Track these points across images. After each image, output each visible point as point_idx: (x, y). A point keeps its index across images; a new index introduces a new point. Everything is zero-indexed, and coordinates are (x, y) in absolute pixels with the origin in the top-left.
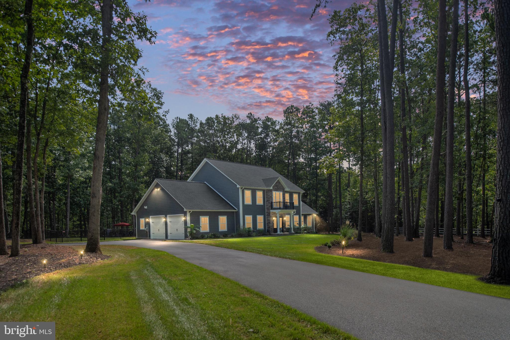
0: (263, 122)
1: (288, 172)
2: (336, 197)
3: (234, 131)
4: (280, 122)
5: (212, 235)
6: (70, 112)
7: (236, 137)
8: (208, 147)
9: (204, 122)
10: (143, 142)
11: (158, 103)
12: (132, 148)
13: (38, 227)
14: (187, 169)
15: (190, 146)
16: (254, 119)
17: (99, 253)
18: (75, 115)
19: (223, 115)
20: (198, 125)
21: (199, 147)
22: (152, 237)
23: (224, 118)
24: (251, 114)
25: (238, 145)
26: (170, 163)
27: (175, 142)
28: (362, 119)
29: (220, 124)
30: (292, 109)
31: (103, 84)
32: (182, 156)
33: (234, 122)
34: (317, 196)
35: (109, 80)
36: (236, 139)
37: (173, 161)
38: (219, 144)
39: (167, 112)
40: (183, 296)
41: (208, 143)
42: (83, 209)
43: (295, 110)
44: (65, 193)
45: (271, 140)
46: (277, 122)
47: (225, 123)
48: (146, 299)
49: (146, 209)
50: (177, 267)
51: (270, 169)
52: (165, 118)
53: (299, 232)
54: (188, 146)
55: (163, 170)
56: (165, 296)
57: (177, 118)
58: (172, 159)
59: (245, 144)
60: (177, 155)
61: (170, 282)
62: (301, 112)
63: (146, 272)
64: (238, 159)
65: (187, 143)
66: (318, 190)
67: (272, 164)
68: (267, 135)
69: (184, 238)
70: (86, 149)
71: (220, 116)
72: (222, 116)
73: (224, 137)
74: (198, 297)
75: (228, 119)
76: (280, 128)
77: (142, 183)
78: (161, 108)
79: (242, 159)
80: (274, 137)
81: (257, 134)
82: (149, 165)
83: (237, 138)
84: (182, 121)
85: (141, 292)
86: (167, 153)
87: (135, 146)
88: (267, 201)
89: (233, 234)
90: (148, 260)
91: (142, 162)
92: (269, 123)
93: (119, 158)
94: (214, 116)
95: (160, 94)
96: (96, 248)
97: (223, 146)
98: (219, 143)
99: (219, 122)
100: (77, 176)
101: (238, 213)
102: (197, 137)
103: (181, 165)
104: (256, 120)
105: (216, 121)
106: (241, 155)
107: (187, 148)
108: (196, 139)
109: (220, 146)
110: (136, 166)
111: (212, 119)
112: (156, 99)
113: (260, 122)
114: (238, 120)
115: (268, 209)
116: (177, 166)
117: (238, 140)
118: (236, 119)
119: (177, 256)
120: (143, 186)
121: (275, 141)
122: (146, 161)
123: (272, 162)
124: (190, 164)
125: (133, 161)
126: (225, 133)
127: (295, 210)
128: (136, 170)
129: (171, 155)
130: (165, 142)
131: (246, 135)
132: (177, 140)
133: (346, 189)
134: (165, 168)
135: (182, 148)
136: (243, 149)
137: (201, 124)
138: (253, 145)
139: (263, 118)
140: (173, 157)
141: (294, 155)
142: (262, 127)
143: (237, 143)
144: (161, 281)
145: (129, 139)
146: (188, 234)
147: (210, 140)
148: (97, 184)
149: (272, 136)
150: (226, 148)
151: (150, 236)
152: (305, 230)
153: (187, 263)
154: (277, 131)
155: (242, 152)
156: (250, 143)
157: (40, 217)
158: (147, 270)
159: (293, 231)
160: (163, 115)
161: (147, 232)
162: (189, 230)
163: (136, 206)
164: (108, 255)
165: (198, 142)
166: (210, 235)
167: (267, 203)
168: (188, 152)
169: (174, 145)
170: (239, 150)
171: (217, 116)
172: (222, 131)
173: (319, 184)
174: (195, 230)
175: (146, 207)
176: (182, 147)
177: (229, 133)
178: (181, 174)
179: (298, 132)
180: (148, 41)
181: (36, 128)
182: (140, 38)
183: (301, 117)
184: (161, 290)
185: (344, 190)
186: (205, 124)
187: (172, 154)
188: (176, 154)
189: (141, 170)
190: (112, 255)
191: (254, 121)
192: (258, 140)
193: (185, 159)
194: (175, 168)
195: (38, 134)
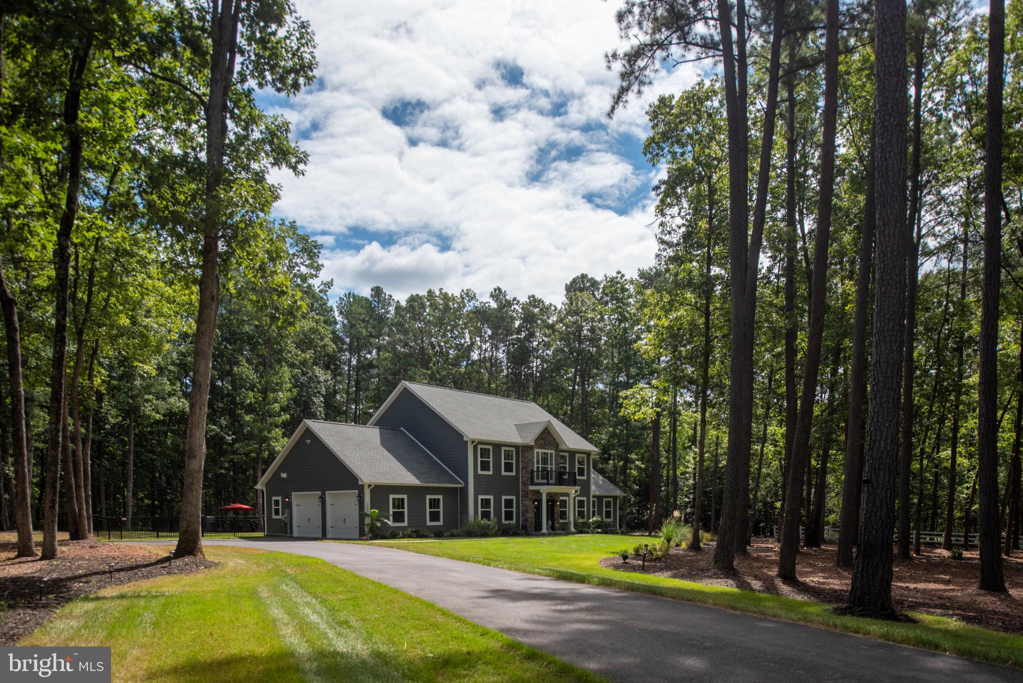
0: (522, 308)
1: (572, 410)
2: (668, 464)
3: (465, 324)
4: (559, 308)
5: (412, 532)
6: (139, 288)
7: (467, 336)
8: (411, 355)
9: (403, 303)
10: (279, 343)
11: (310, 266)
12: (257, 355)
13: (80, 509)
14: (368, 399)
15: (374, 352)
16: (506, 300)
17: (201, 556)
18: (147, 294)
19: (443, 291)
20: (392, 310)
21: (394, 354)
22: (295, 534)
23: (445, 297)
24: (499, 289)
25: (472, 354)
26: (334, 386)
27: (344, 343)
28: (707, 314)
29: (437, 308)
30: (583, 282)
31: (209, 252)
32: (358, 372)
33: (464, 306)
34: (628, 461)
35: (220, 244)
36: (468, 340)
37: (340, 382)
38: (433, 350)
39: (329, 284)
40: (342, 619)
41: (411, 347)
42: (157, 475)
43: (588, 284)
44: (124, 443)
45: (539, 343)
46: (553, 308)
47: (447, 308)
48: (286, 621)
49: (284, 479)
50: (336, 581)
51: (533, 404)
52: (325, 297)
53: (586, 529)
54: (370, 353)
55: (318, 400)
56: (314, 618)
57: (349, 294)
58: (338, 378)
59: (486, 350)
60: (349, 370)
61: (323, 602)
62: (601, 290)
63: (284, 587)
64: (471, 381)
65: (368, 346)
66: (628, 449)
67: (540, 392)
68: (531, 335)
69: (357, 536)
70: (165, 357)
71: (437, 293)
72: (441, 293)
73: (444, 335)
74: (364, 620)
75: (453, 299)
76: (557, 322)
77: (277, 426)
78: (316, 276)
79: (480, 381)
80: (546, 339)
81: (509, 332)
82: (290, 390)
83: (471, 338)
84: (358, 300)
85: (277, 612)
86: (327, 367)
87: (263, 350)
88: (523, 468)
89: (455, 531)
90: (289, 571)
91: (277, 384)
92: (536, 310)
93: (230, 373)
94: (423, 292)
95: (315, 247)
96: (195, 547)
97: (443, 354)
98: (433, 347)
99: (434, 306)
100: (147, 409)
101: (464, 491)
102: (389, 336)
103: (356, 391)
104: (509, 304)
105: (428, 303)
106: (479, 372)
107: (369, 356)
108: (387, 338)
109: (436, 353)
110: (264, 392)
111: (421, 298)
112: (306, 257)
113: (516, 307)
114: (473, 302)
115: (525, 485)
116: (348, 393)
117: (473, 344)
118: (469, 301)
119: (340, 566)
120: (278, 432)
121: (547, 346)
122: (286, 383)
123: (539, 389)
124: (374, 389)
125: (260, 382)
126: (446, 328)
127: (578, 488)
128: (264, 399)
129: (336, 369)
130: (323, 343)
131: (489, 332)
132: (348, 340)
133: (690, 447)
134: (323, 396)
135: (359, 356)
136: (482, 361)
137: (398, 308)
138: (501, 355)
139: (523, 299)
140: (340, 374)
141: (585, 376)
142: (521, 318)
143: (470, 348)
144: (309, 599)
145: (250, 338)
146: (367, 529)
147: (415, 341)
148: (197, 435)
149: (539, 336)
150: (448, 359)
151: (291, 532)
152: (598, 527)
153: (357, 576)
154: (552, 327)
155: (480, 367)
156: (497, 349)
157: (83, 489)
158: (287, 585)
159: (573, 529)
160: (321, 291)
161: (286, 524)
162: (368, 521)
163: (264, 472)
164: (216, 561)
165: (393, 344)
166: (409, 531)
167: (524, 471)
168: (371, 365)
169: (341, 350)
170: (474, 362)
171: (430, 293)
172: (440, 323)
173: (633, 436)
174: (379, 521)
175: (284, 475)
176: (359, 353)
177: (455, 326)
178: (356, 408)
179: (592, 330)
180: (291, 170)
181: (75, 321)
182: (276, 163)
183: (602, 298)
184: (307, 611)
185: (685, 448)
186: (406, 308)
187: (338, 367)
188: (346, 368)
189: (276, 401)
190: (222, 561)
191: (505, 306)
192: (514, 344)
193: (364, 380)
194: (345, 396)
195: (80, 333)
